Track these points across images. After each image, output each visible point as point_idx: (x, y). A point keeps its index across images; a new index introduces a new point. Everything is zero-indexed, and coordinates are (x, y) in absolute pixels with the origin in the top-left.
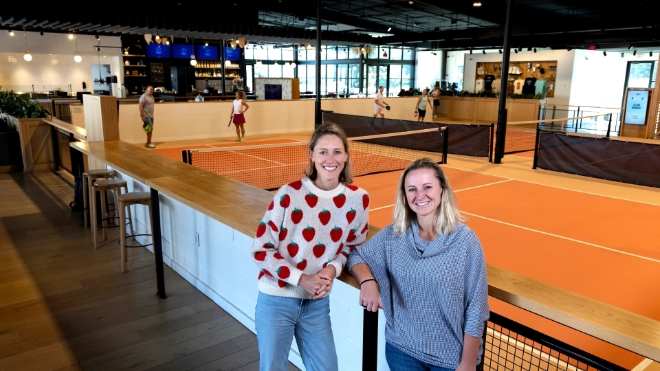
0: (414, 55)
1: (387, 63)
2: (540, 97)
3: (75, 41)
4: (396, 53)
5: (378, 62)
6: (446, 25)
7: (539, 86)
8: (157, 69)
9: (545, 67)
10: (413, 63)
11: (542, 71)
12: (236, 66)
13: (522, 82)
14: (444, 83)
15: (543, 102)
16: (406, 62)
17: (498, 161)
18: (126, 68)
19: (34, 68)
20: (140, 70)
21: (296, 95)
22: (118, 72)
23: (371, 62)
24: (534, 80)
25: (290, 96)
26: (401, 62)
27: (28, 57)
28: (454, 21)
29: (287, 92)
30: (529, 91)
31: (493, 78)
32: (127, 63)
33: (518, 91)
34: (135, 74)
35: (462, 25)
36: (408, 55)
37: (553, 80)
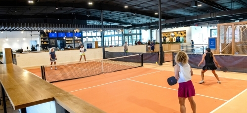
0: (140, 32)
1: (132, 35)
2: (181, 43)
3: (24, 34)
4: (134, 32)
5: (128, 35)
6: (149, 21)
7: (181, 39)
8: (52, 41)
9: (183, 33)
10: (140, 34)
11: (182, 34)
12: (80, 39)
13: (175, 38)
14: (151, 40)
15: (182, 44)
16: (138, 34)
17: (161, 64)
18: (42, 42)
19: (10, 43)
20: (47, 42)
21: (97, 47)
22: (39, 43)
23: (125, 35)
24: (179, 37)
25: (95, 47)
26: (136, 34)
27: (7, 40)
28: (151, 20)
29: (94, 46)
30: (178, 41)
31: (166, 37)
32: (42, 40)
33: (174, 41)
34: (45, 43)
35: (153, 21)
36: (138, 32)
37: (185, 37)
